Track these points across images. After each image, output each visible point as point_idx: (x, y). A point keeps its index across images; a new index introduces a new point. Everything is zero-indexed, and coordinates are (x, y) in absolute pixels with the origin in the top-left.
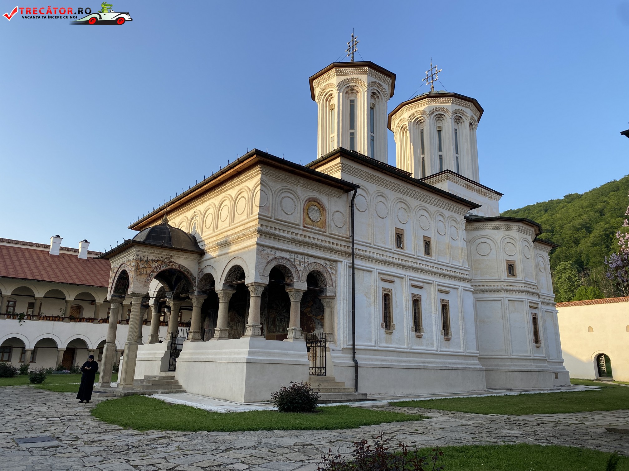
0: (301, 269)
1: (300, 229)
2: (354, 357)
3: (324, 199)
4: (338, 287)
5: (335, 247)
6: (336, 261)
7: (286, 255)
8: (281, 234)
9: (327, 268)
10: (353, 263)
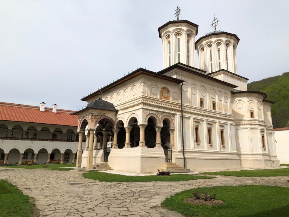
0: (160, 118)
1: (159, 101)
2: (183, 155)
3: (169, 88)
4: (176, 125)
5: (174, 108)
6: (175, 114)
7: (154, 113)
8: (152, 103)
9: (171, 117)
10: (182, 115)
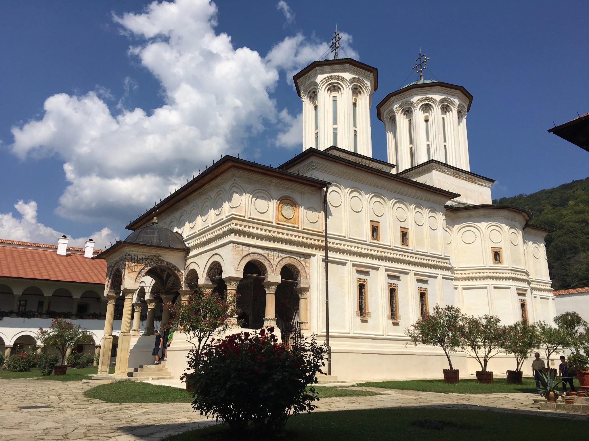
0: (274, 263)
1: (273, 226)
2: (328, 344)
3: (297, 196)
4: (312, 279)
5: (308, 241)
6: (310, 255)
7: (260, 251)
8: (255, 231)
9: (301, 261)
10: (326, 256)
